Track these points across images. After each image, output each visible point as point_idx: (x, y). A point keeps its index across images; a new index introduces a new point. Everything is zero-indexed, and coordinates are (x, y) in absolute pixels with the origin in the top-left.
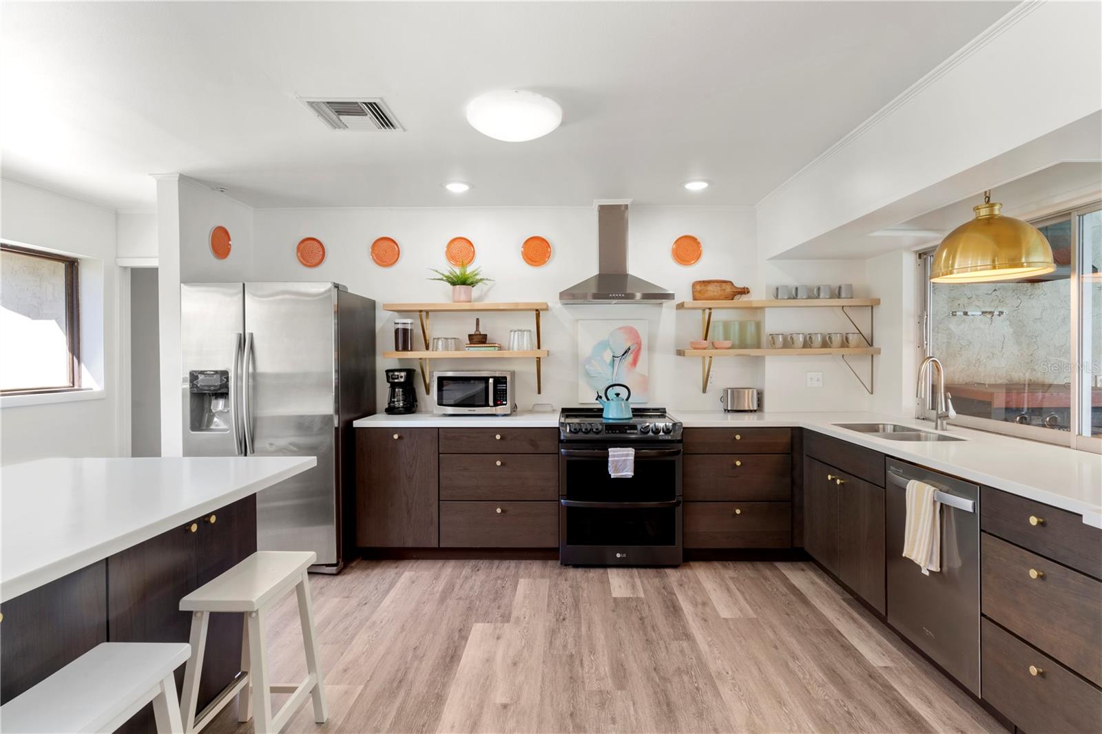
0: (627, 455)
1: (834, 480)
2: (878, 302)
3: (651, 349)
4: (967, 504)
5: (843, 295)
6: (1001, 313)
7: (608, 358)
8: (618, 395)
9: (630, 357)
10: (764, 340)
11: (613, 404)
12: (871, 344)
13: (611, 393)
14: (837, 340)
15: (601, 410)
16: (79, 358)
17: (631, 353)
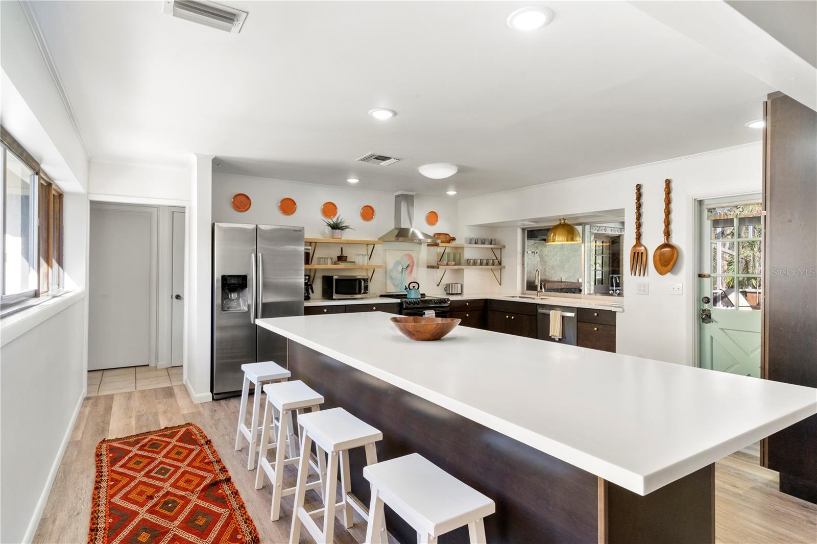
0: (433, 313)
1: (510, 318)
2: (504, 247)
3: (418, 265)
4: (572, 315)
5: (493, 243)
6: (537, 252)
7: (400, 270)
8: (414, 287)
9: (409, 269)
10: (463, 261)
11: (413, 292)
12: (500, 264)
13: (411, 287)
14: (491, 262)
15: (406, 295)
16: (62, 268)
17: (409, 267)
